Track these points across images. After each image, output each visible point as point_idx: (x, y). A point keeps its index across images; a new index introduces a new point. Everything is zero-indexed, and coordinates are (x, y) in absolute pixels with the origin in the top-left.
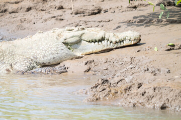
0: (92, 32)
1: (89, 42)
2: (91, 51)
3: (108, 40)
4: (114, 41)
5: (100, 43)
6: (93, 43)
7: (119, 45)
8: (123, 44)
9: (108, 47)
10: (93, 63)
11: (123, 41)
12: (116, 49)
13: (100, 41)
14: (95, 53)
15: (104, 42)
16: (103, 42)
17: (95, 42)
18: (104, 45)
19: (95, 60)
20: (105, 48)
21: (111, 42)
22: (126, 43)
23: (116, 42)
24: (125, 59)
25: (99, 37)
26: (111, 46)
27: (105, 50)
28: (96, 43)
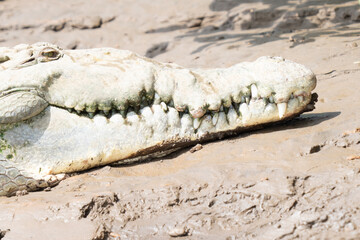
0: (94, 69)
1: (84, 113)
2: (91, 155)
3: (169, 103)
4: (196, 108)
5: (132, 117)
6: (100, 119)
7: (220, 125)
8: (235, 122)
9: (171, 136)
10: (115, 210)
11: (235, 106)
12: (205, 141)
13: (133, 107)
14: (114, 164)
15: (153, 114)
16: (146, 111)
17: (108, 115)
18: (153, 126)
19: (125, 196)
20: (157, 140)
21: (183, 112)
22: (249, 114)
23: (208, 113)
24: (264, 187)
25: (125, 88)
26: (184, 131)
27: (157, 149)
28: (117, 118)
